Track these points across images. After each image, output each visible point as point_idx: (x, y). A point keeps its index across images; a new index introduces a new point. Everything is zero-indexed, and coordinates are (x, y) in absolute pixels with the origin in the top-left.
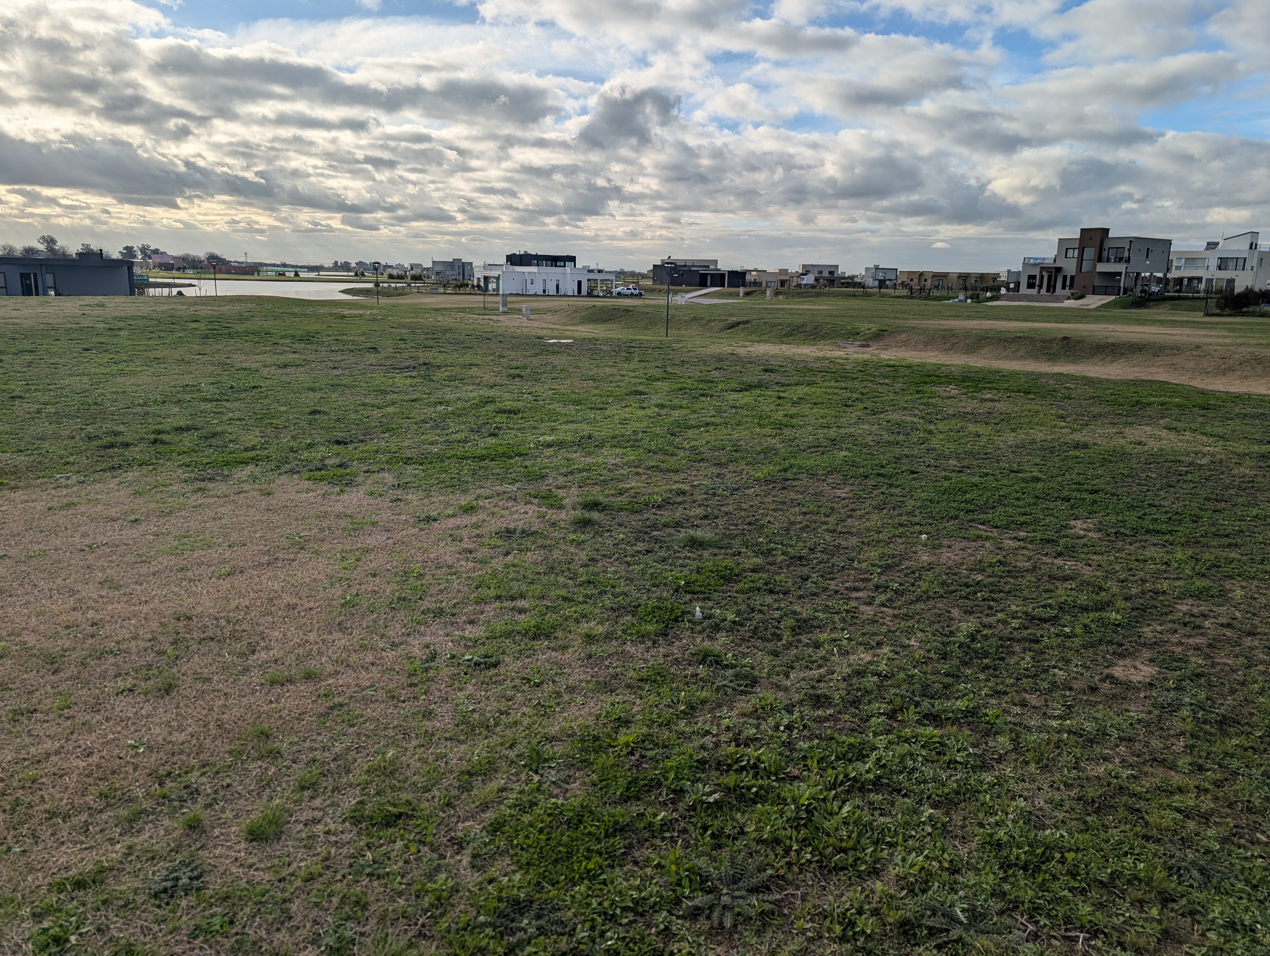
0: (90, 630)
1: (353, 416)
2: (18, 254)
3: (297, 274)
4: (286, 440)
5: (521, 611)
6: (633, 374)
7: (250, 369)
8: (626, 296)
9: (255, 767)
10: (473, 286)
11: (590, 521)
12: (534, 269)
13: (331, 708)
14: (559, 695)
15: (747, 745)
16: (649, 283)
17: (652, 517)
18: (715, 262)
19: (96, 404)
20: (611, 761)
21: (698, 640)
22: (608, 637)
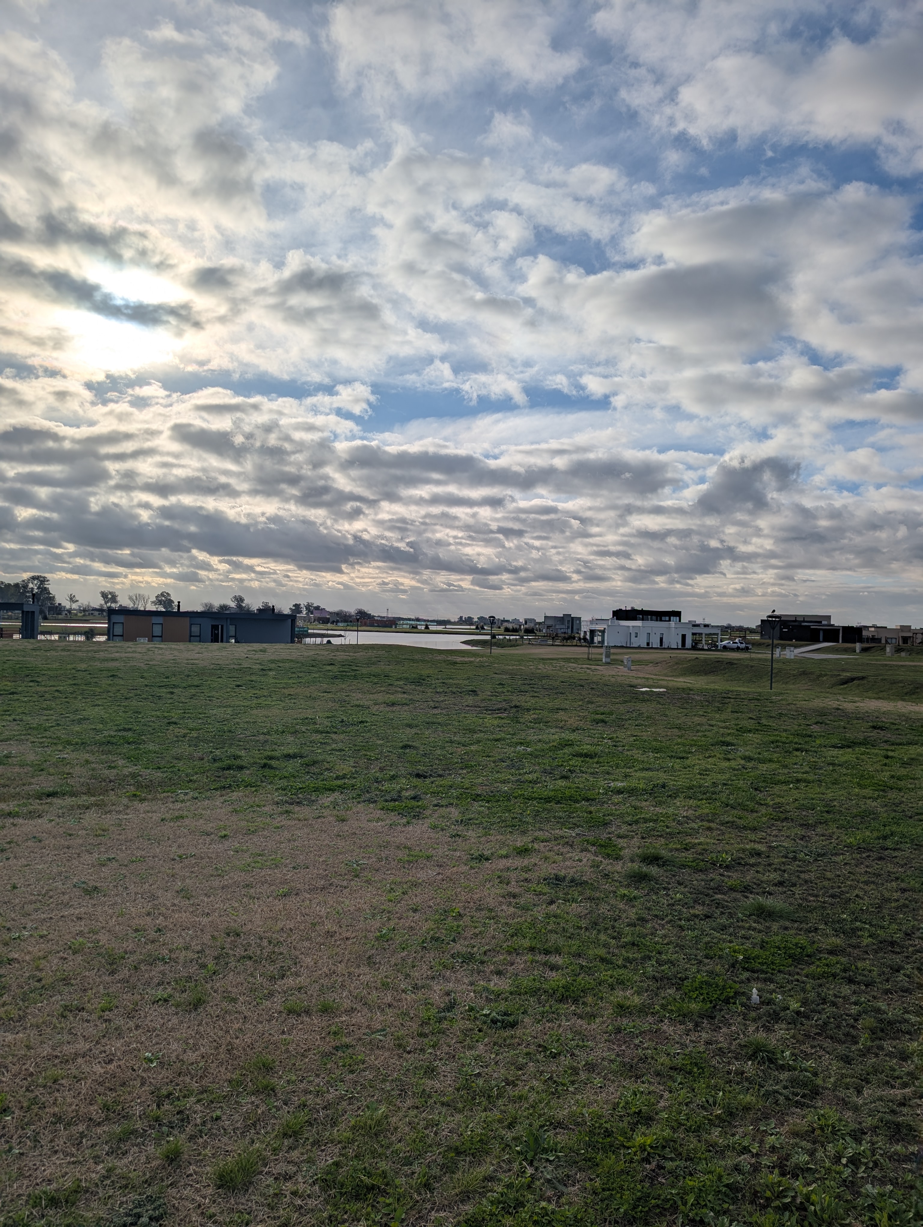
0: (153, 935)
1: (439, 752)
2: (215, 610)
3: (427, 627)
4: (374, 771)
5: (553, 968)
6: (724, 725)
7: (362, 706)
8: (732, 650)
9: (247, 1102)
10: (580, 639)
11: (646, 875)
12: (638, 623)
13: (337, 1048)
14: (575, 1071)
15: (795, 1176)
16: (757, 637)
17: (718, 878)
18: (828, 618)
19: (230, 731)
20: (621, 1166)
21: (751, 1029)
22: (643, 1011)
